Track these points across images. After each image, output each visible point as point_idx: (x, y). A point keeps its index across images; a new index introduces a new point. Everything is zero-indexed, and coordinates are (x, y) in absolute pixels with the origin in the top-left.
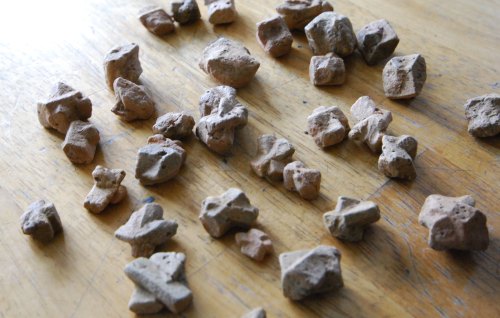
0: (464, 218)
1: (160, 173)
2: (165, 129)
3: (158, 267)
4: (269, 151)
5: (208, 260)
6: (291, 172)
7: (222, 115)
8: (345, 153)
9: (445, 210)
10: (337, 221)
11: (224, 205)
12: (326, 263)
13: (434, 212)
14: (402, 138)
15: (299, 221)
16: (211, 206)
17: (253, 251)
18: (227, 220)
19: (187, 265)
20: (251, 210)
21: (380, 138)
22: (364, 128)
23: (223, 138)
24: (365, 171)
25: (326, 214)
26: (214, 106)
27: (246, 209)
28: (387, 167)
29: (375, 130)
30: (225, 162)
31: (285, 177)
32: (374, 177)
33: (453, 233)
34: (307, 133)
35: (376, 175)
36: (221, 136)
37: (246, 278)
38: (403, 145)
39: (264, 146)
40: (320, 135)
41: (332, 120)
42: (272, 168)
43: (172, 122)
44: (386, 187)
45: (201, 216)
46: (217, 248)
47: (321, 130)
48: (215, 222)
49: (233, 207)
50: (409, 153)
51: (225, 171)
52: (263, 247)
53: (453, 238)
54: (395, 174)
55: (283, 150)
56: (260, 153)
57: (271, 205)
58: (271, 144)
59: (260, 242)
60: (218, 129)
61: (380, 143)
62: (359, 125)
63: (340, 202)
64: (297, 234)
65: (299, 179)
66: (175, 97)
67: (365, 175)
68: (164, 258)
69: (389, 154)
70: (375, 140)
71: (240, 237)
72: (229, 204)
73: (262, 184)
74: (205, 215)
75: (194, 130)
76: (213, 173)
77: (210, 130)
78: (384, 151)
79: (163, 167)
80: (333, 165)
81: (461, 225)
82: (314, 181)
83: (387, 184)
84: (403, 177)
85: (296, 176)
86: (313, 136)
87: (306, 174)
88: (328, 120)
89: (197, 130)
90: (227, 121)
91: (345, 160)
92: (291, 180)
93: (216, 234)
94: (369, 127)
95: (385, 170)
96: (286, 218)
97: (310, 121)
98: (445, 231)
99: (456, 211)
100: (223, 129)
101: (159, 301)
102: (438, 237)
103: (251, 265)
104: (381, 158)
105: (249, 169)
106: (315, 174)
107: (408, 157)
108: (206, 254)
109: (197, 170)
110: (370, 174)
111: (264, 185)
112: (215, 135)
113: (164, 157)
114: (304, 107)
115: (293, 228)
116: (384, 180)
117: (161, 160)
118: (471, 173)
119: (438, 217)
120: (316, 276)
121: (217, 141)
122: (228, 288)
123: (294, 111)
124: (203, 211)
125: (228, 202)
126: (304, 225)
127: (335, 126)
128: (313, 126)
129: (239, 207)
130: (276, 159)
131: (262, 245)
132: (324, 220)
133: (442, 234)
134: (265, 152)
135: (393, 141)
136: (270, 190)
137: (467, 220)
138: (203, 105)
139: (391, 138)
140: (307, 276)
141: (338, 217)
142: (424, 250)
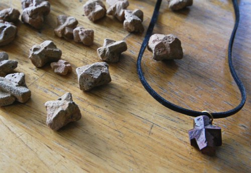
0: (170, 42)
1: (4, 38)
2: (3, 17)
3: (10, 80)
4: (64, 23)
5: (36, 79)
6: (77, 32)
7: (36, 6)
8: (105, 23)
9: (160, 39)
10: (105, 51)
11: (42, 49)
12: (101, 69)
13: (154, 41)
14: (135, 11)
15: (84, 56)
16: (35, 49)
17: (61, 70)
18: (46, 56)
19: (25, 78)
20: (58, 50)
21: (124, 12)
22: (115, 8)
23: (38, 17)
24: (117, 31)
25: (98, 49)
26: (31, 2)
27: (54, 50)
28: (129, 26)
29: (121, 9)
30: (40, 32)
31: (74, 35)
32: (122, 33)
33: (165, 50)
34: (83, 15)
35: (123, 32)
36: (36, 17)
37: (59, 84)
38: (136, 14)
39: (61, 21)
40: (91, 14)
41: (97, 6)
42: (67, 31)
43: (7, 13)
44: (129, 37)
45: (30, 56)
46: (41, 73)
47: (91, 11)
48: (39, 57)
49: (47, 49)
50: (139, 18)
51: (41, 37)
52: (66, 67)
53: (165, 53)
54: (133, 29)
55: (72, 22)
56: (59, 24)
57: (68, 50)
58: (65, 20)
59: (65, 65)
60: (34, 13)
61: (123, 14)
62: (112, 7)
63: (105, 41)
64: (84, 62)
65: (82, 34)
66: (6, 4)
67: (117, 32)
68: (13, 76)
69: (129, 18)
70: (121, 13)
71: (53, 64)
72: (46, 48)
73: (62, 41)
74: (33, 55)
75: (20, 18)
76: (34, 38)
77: (29, 14)
78: (126, 18)
79: (6, 34)
80: (99, 29)
81: (168, 45)
82: (90, 35)
83: (129, 35)
84: (137, 31)
85: (80, 33)
86: (87, 15)
87: (85, 31)
88: (95, 5)
89: (22, 17)
90: (39, 8)
91: (106, 26)
92: (78, 36)
93: (40, 65)
94: (117, 7)
95: (128, 28)
96: (76, 55)
97: (85, 8)
98: (161, 49)
99: (165, 39)
100: (37, 13)
101: (13, 96)
102: (157, 53)
103: (60, 78)
104: (125, 22)
105: (54, 34)
106: (90, 31)
107: (139, 19)
108: (35, 76)
109: (24, 38)
110: (120, 32)
111: (63, 41)
112: (33, 17)
113: (5, 29)
114: (80, 3)
115: (82, 59)
116: (127, 34)
117: (4, 31)
118: (172, 27)
119: (157, 43)
120: (97, 75)
121: (35, 20)
122: (49, 90)
123: (75, 5)
124: (31, 53)
125: (45, 46)
126: (87, 58)
127: (98, 8)
128: (87, 10)
129: (51, 49)
130: (68, 26)
131: (66, 66)
132: (98, 52)
133: (159, 51)
134: (62, 23)
135: (131, 12)
136: (66, 43)
137: (171, 42)
138: (24, 3)
139: (129, 11)
140: (92, 75)
141: (105, 48)
142: (151, 63)
